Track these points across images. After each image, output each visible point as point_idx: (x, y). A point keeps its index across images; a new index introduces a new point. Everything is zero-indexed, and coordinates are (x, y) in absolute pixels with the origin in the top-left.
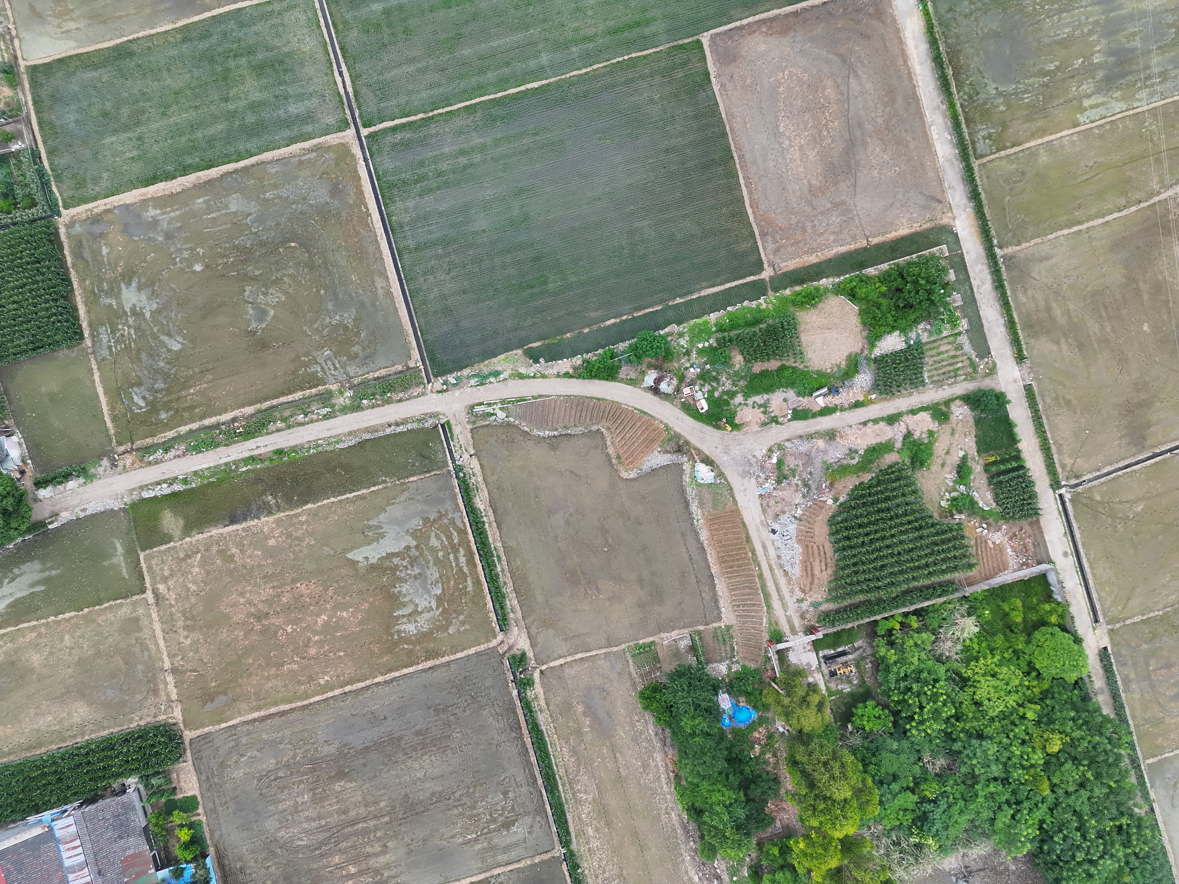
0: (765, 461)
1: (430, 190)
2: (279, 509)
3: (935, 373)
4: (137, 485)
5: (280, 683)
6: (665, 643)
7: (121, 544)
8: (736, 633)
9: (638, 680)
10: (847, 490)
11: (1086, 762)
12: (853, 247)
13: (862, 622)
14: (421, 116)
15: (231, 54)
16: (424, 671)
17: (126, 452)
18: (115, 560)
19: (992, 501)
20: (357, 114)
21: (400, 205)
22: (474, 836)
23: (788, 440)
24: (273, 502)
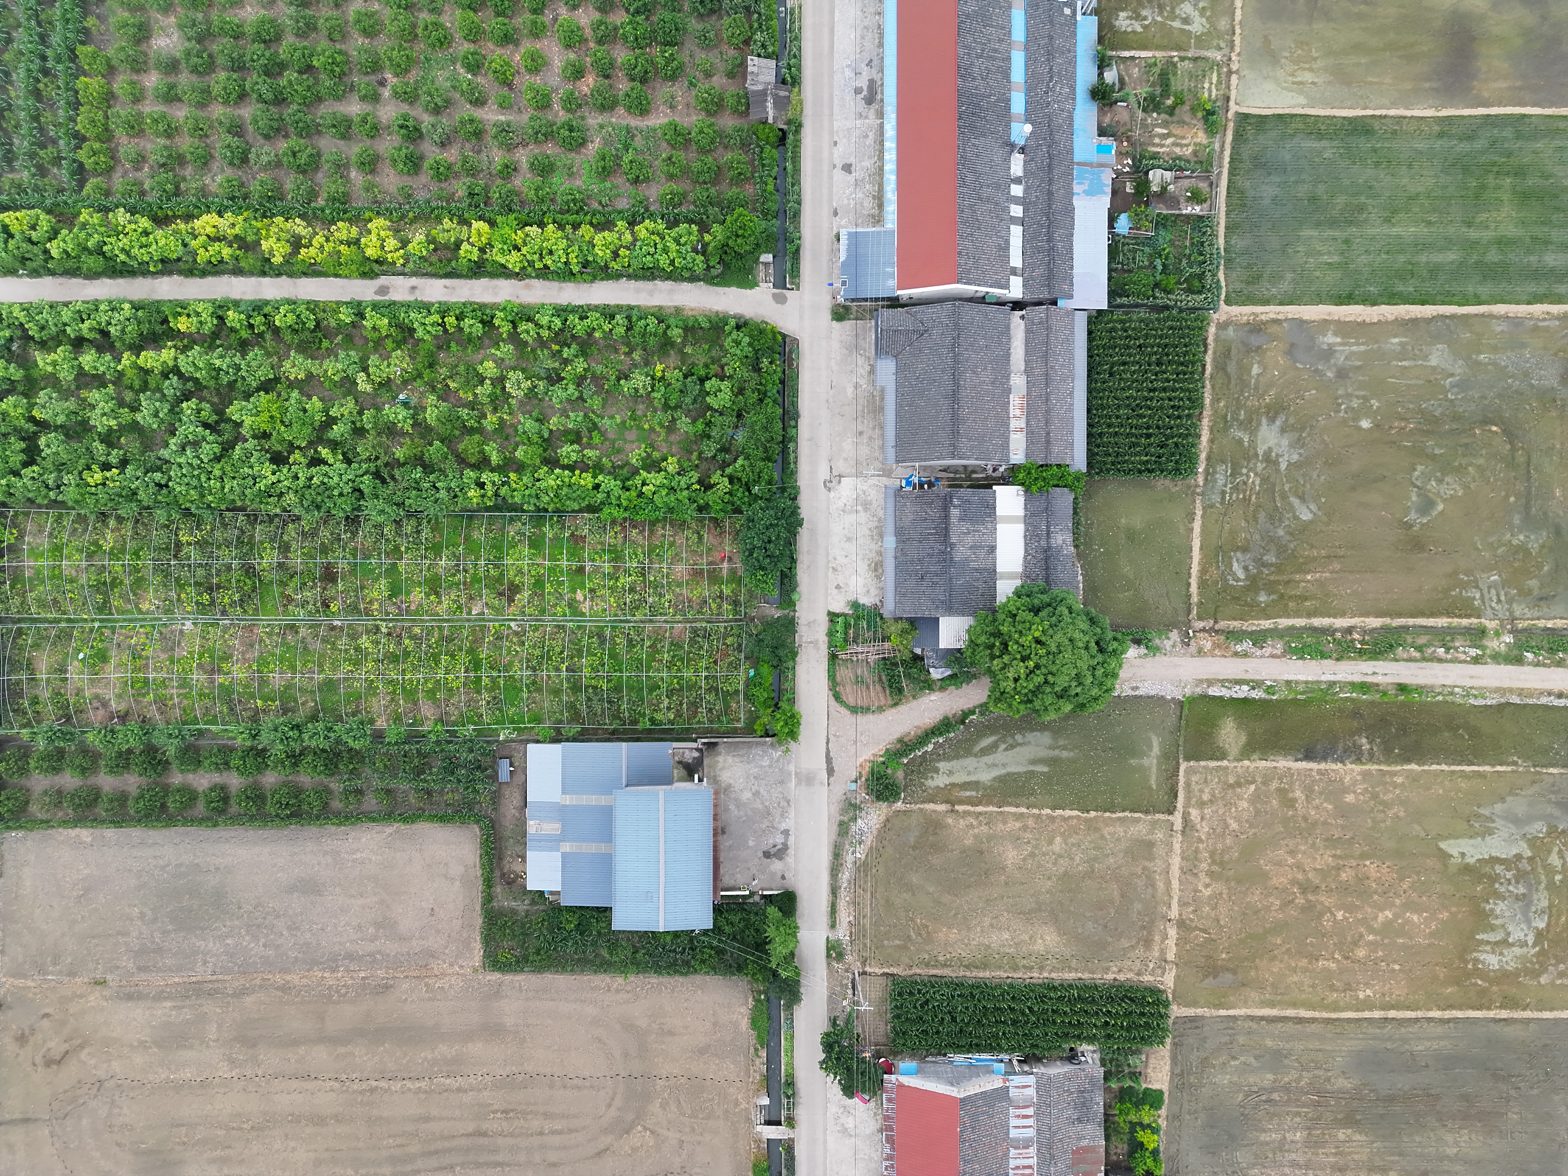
2: (1372, 759)
4: (1208, 677)
5: (1307, 981)
15: (1495, 169)
16: (1495, 1020)
17: (1203, 630)
18: (1146, 762)
24: (1366, 747)
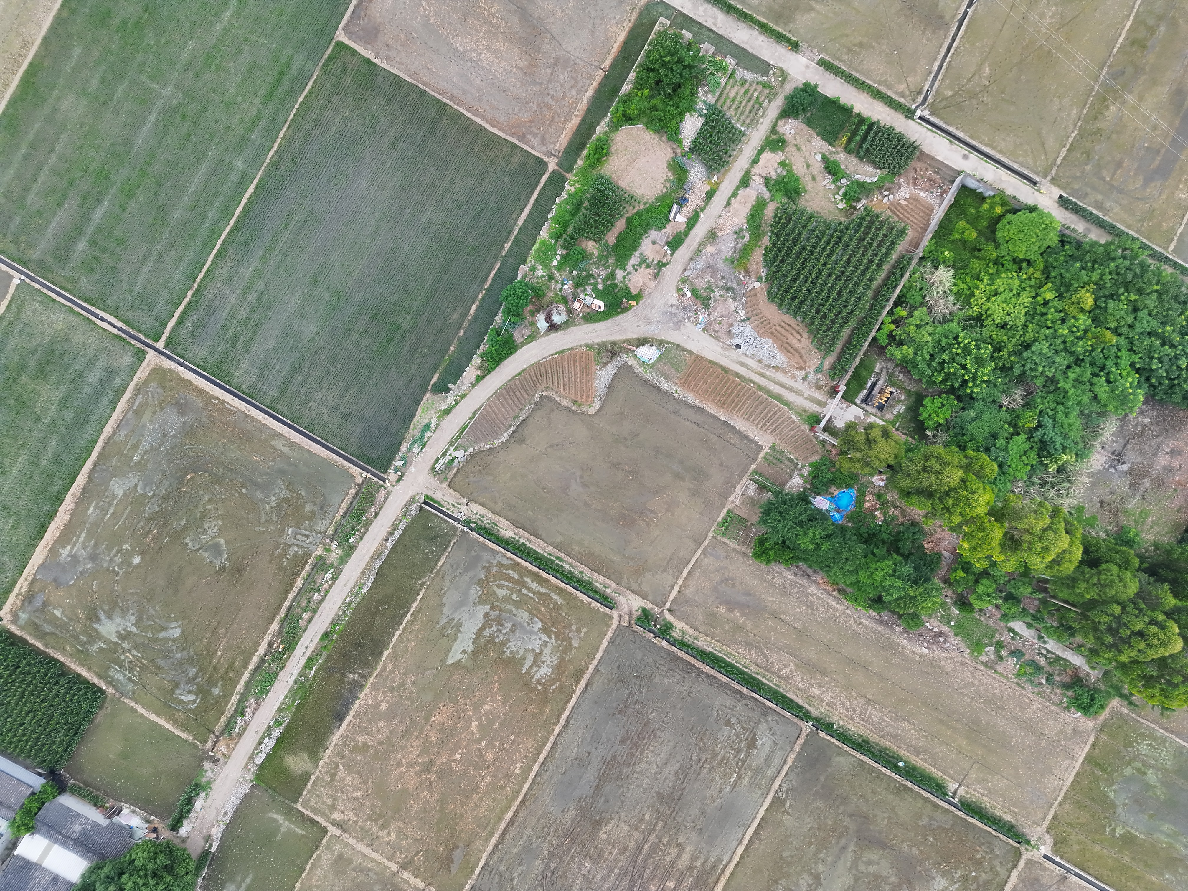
0: (683, 302)
1: (251, 340)
2: (365, 677)
3: (743, 117)
4: (246, 760)
5: (489, 802)
6: (737, 503)
7: (277, 813)
8: (781, 447)
9: (744, 548)
10: (761, 265)
11: (1122, 290)
12: (595, 84)
13: (864, 349)
14: (190, 293)
15: (11, 382)
16: (584, 692)
17: (215, 744)
18: (283, 829)
19: (875, 171)
20: (142, 337)
21: (238, 373)
22: (735, 775)
23: (685, 270)
24: (356, 677)
